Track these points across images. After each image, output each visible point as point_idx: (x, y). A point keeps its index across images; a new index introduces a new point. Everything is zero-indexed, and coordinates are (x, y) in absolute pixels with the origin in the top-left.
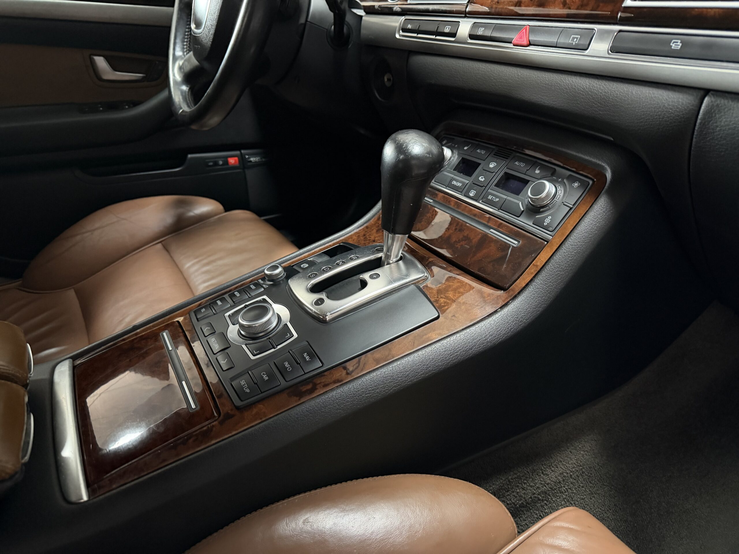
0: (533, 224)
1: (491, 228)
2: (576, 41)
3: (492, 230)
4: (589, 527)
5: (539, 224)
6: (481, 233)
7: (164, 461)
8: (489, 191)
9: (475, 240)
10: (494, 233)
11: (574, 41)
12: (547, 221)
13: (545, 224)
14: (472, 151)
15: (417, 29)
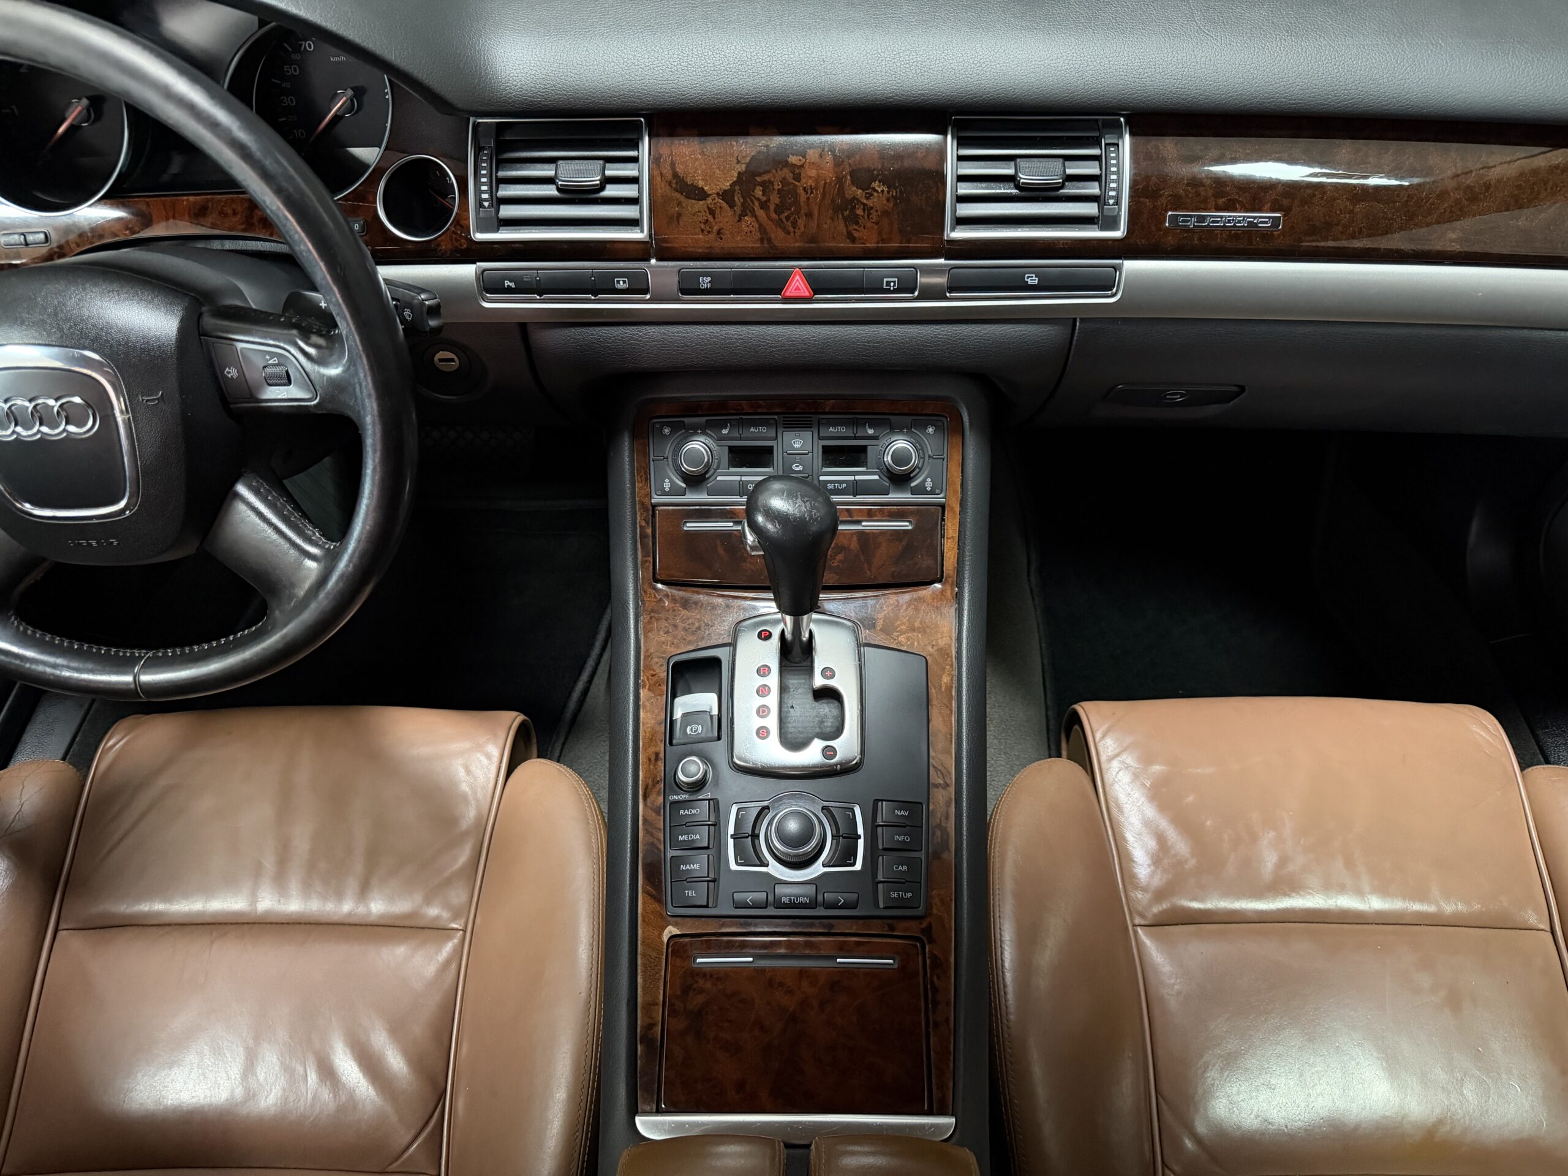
0: (912, 494)
1: (859, 522)
2: (894, 285)
3: (863, 524)
4: (1114, 714)
5: (920, 490)
6: (854, 533)
7: (947, 1020)
8: (822, 478)
9: (854, 545)
10: (867, 525)
11: (890, 285)
12: (929, 485)
13: (929, 489)
14: (741, 432)
15: (535, 287)
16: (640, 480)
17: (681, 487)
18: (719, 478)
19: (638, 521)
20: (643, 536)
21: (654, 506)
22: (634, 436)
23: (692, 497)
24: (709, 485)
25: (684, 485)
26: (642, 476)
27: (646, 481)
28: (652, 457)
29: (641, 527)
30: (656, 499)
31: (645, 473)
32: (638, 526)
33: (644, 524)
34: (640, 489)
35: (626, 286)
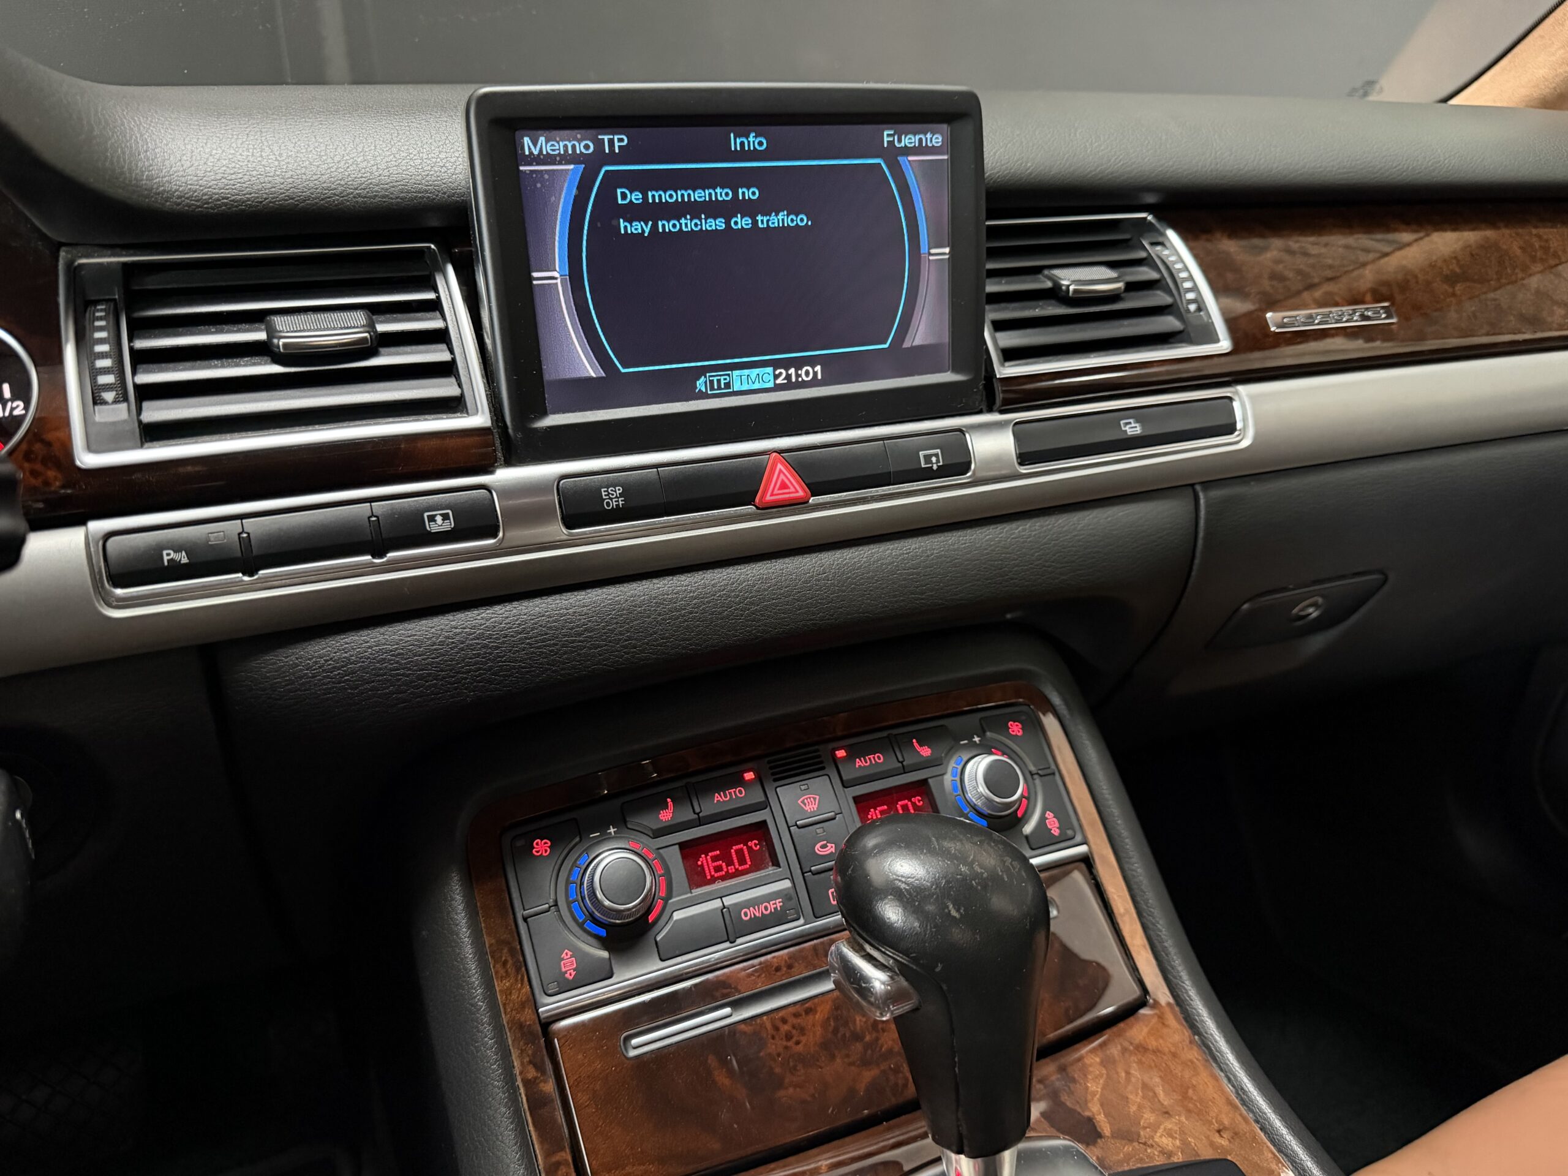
0: (1033, 849)
2: (938, 461)
11: (932, 464)
13: (1055, 832)
14: (697, 810)
15: (239, 554)
16: (502, 972)
17: (602, 959)
18: (678, 916)
19: (517, 1071)
20: (538, 1103)
21: (546, 1025)
22: (471, 880)
23: (629, 975)
24: (658, 939)
25: (605, 954)
26: (505, 963)
27: (518, 970)
28: (520, 914)
29: (527, 1083)
30: (549, 1005)
31: (512, 952)
32: (519, 1083)
33: (532, 1073)
34: (507, 992)
35: (448, 526)
